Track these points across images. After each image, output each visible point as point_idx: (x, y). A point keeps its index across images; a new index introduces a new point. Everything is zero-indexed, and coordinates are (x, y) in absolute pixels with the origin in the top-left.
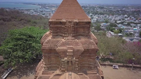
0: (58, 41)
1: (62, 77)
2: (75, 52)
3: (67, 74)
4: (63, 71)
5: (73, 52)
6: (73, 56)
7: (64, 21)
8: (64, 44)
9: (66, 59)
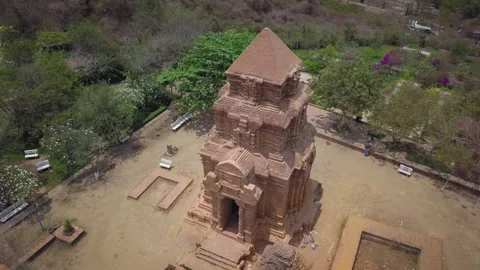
0: (234, 102)
1: (232, 151)
2: (249, 125)
3: (239, 149)
4: (235, 145)
5: (247, 124)
6: (247, 129)
7: (243, 76)
8: (239, 110)
9: (238, 129)
